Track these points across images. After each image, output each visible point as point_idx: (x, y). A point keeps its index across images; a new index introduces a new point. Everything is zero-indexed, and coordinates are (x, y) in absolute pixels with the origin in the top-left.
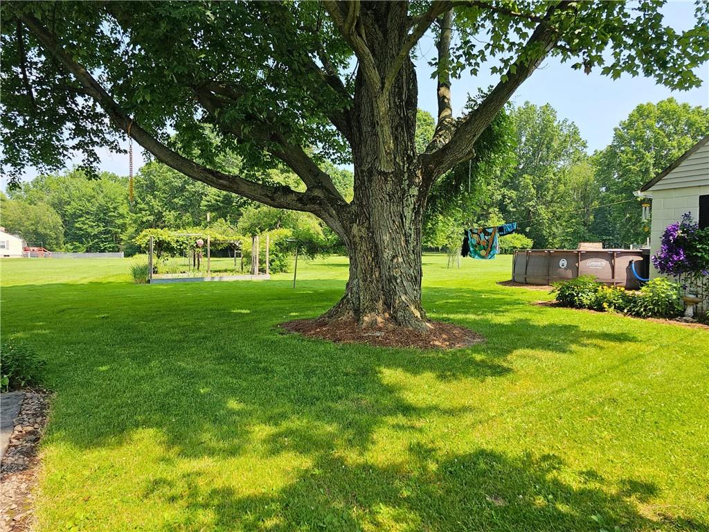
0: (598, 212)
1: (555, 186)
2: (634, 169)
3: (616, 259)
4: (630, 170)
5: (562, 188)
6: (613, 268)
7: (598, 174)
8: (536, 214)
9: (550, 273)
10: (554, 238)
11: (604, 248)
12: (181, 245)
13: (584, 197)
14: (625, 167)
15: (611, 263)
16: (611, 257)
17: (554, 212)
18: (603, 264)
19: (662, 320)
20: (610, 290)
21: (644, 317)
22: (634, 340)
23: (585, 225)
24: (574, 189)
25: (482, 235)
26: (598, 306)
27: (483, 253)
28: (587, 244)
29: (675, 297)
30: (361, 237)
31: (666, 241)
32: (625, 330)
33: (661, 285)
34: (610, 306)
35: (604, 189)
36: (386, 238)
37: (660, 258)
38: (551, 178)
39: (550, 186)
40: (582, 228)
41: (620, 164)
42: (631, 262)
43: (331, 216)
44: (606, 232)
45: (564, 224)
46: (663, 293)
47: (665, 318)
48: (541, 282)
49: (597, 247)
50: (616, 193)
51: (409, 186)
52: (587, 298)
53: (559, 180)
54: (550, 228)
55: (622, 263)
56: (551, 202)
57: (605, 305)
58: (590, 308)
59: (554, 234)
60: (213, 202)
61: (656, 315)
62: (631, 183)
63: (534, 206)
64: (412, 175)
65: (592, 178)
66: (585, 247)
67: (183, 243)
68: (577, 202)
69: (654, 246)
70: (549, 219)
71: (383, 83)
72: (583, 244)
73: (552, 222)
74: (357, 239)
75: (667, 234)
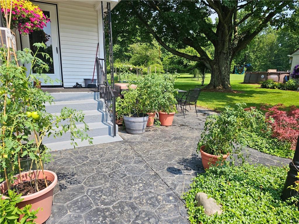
0: (276, 56)
1: (259, 44)
2: (295, 37)
3: (281, 75)
4: (293, 37)
5: (261, 45)
6: (279, 78)
7: (278, 39)
8: (249, 56)
9: (258, 80)
10: (256, 67)
11: (277, 71)
12: (123, 70)
13: (271, 49)
14: (291, 36)
15: (279, 76)
16: (279, 74)
17: (257, 56)
18: (276, 76)
19: (290, 91)
20: (277, 83)
21: (286, 90)
22: (281, 93)
23: (270, 61)
24: (267, 46)
25: (240, 67)
26: (273, 88)
27: (240, 72)
28: (271, 70)
29: (294, 85)
30: (216, 69)
31: (295, 70)
32: (280, 92)
33: (292, 82)
34: (276, 87)
35: (280, 45)
36: (223, 68)
37: (292, 74)
38: (257, 41)
39: (256, 44)
40: (268, 63)
41: (289, 34)
42: (285, 76)
43: (207, 63)
44: (279, 64)
45: (261, 61)
46: (292, 84)
47: (291, 90)
48: (254, 82)
49: (275, 71)
50: (285, 47)
51: (229, 56)
52: (270, 86)
53: (261, 41)
54: (254, 63)
55: (282, 76)
56: (256, 51)
57: (275, 87)
58: (271, 88)
59: (256, 65)
60: (115, 51)
61: (289, 90)
62: (292, 43)
63: (248, 53)
64: (230, 53)
65: (275, 40)
66: (270, 71)
67: (123, 69)
68: (268, 51)
69: (292, 71)
70: (254, 59)
71: (229, 33)
72: (269, 70)
73: (255, 60)
74: (215, 69)
75: (295, 67)
